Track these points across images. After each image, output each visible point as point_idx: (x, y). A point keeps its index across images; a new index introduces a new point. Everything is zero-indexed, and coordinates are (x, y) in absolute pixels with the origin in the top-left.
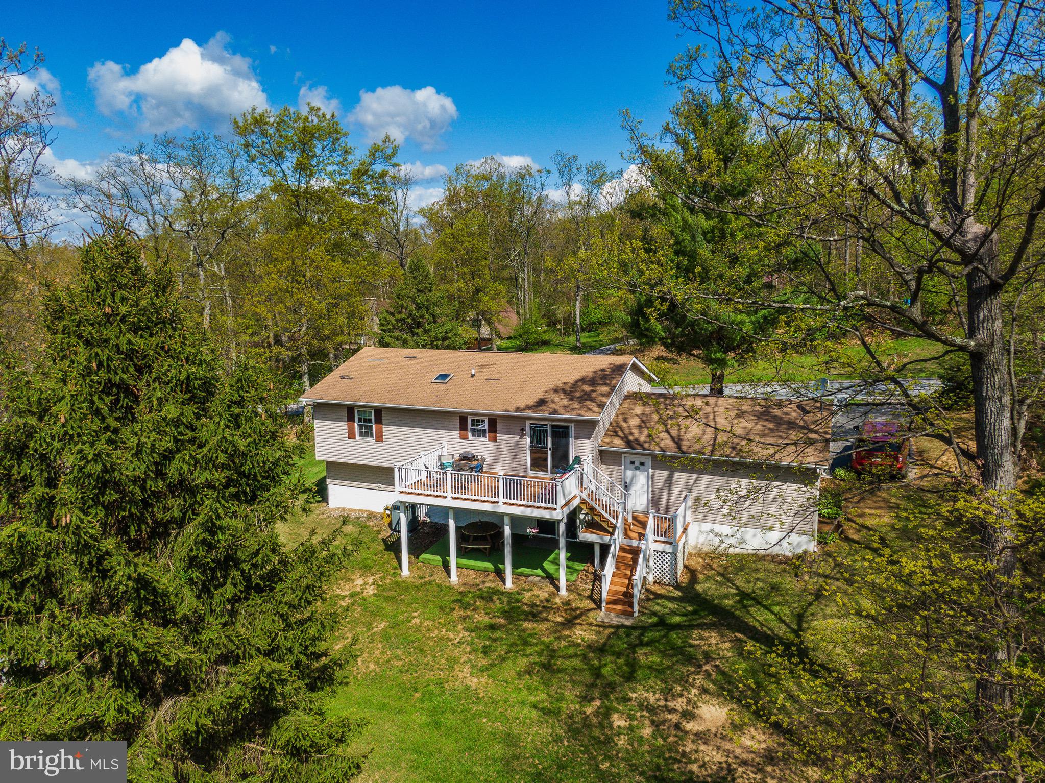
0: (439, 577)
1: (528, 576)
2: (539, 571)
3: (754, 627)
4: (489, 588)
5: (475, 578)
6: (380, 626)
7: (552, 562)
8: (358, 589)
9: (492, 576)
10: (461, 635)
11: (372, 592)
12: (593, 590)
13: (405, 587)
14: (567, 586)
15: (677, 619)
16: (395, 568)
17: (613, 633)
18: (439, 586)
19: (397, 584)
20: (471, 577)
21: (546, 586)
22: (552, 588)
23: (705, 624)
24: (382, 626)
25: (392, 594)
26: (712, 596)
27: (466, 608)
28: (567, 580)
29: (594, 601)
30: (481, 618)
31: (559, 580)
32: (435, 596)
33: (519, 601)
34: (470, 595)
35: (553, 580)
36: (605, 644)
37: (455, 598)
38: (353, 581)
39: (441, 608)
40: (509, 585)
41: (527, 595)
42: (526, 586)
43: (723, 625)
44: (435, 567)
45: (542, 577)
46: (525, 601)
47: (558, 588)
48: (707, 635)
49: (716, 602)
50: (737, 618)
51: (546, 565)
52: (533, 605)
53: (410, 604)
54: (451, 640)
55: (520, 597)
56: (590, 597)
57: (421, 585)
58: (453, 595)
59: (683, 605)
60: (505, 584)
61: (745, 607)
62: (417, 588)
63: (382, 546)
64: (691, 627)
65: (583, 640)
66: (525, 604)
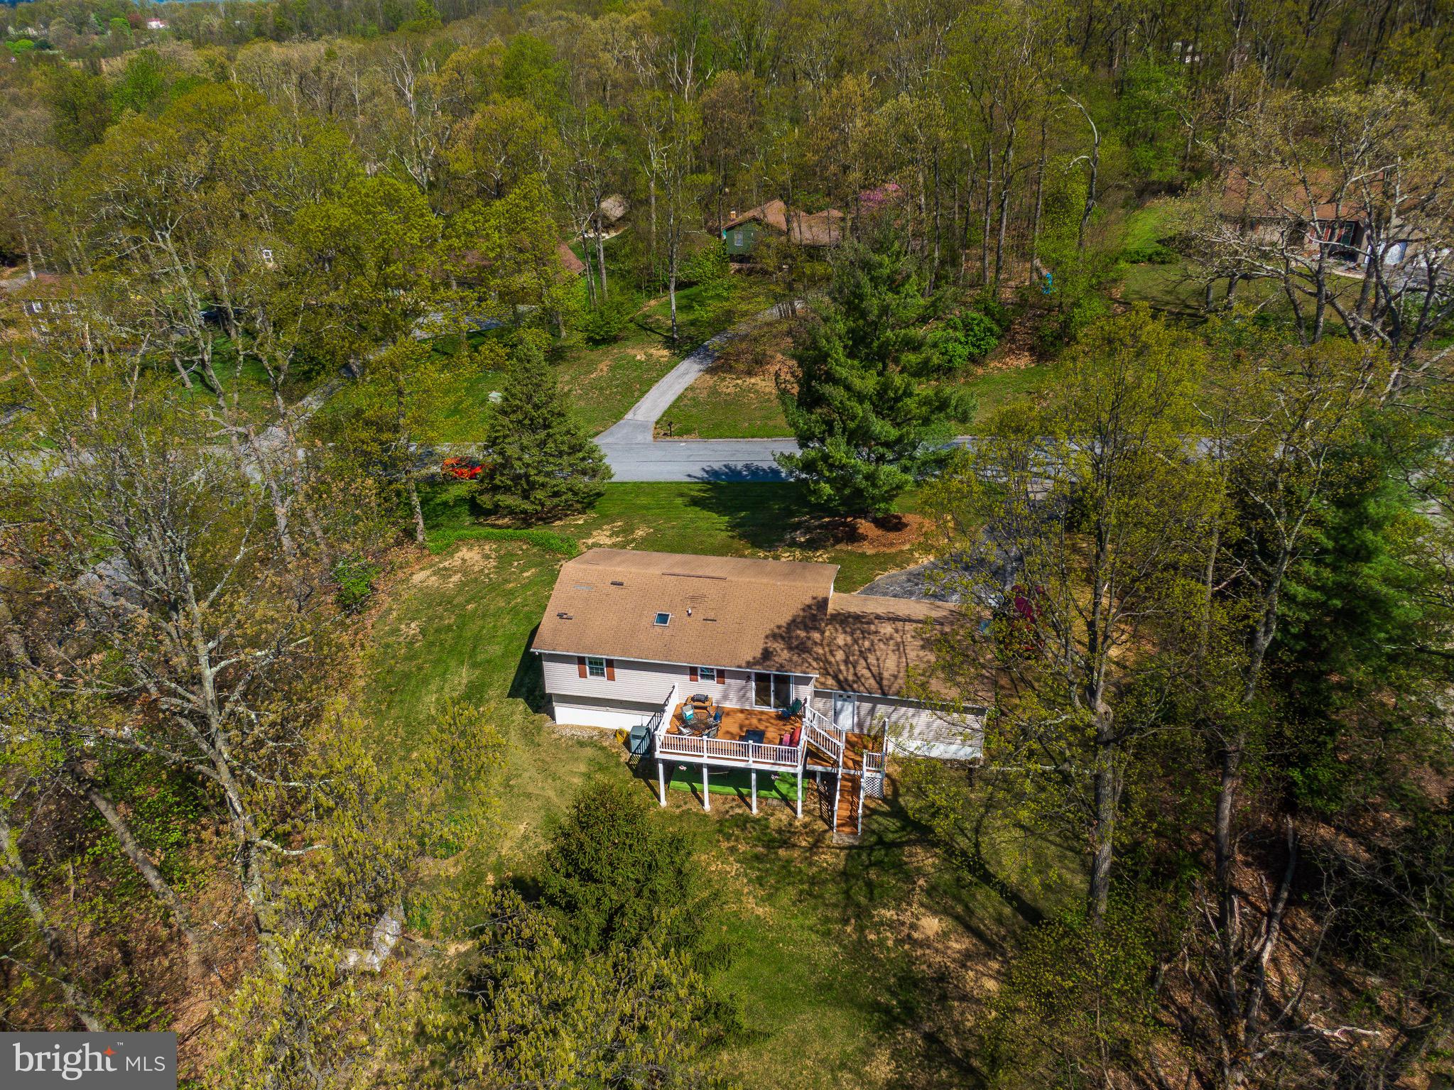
0: (693, 805)
1: (766, 799)
2: (774, 793)
4: (739, 814)
5: (723, 803)
9: (739, 802)
10: (735, 868)
12: (821, 809)
15: (892, 837)
17: (848, 855)
18: (694, 816)
20: (719, 802)
21: (786, 810)
22: (791, 812)
23: (912, 841)
26: (912, 810)
27: (728, 839)
29: (825, 821)
30: (745, 849)
31: (796, 805)
33: (768, 828)
34: (727, 824)
35: (790, 804)
36: (845, 868)
37: (716, 828)
39: (708, 840)
40: (756, 811)
41: (773, 820)
42: (770, 811)
43: (924, 841)
44: (685, 793)
45: (778, 800)
46: (772, 827)
47: (795, 811)
48: (915, 851)
49: (916, 816)
50: (933, 833)
52: (781, 831)
55: (768, 823)
56: (822, 817)
57: (682, 815)
58: (712, 825)
59: (894, 820)
60: (752, 811)
62: (680, 819)
63: (629, 772)
64: (902, 844)
65: (828, 864)
66: (774, 831)
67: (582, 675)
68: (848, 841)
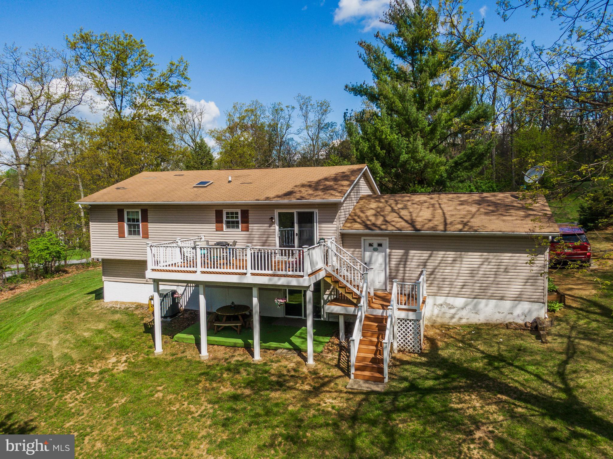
0: (190, 354)
1: (276, 349)
2: (287, 345)
3: (516, 387)
4: (238, 361)
5: (225, 353)
6: (121, 401)
7: (299, 337)
8: (110, 366)
9: (241, 351)
10: (203, 408)
11: (122, 369)
12: (339, 359)
13: (157, 363)
14: (314, 356)
15: (430, 383)
16: (151, 347)
17: (363, 400)
18: (190, 362)
19: (149, 361)
20: (221, 352)
21: (294, 357)
22: (299, 359)
23: (461, 387)
24: (123, 401)
25: (142, 370)
26: (458, 359)
27: (212, 380)
28: (314, 352)
29: (342, 369)
30: (226, 390)
31: (306, 351)
32: (184, 371)
33: (266, 372)
34: (218, 368)
35: (300, 352)
36: (357, 411)
37: (203, 371)
38: (107, 359)
39: (186, 381)
40: (257, 357)
41: (275, 366)
42: (274, 357)
43: (481, 387)
44: (188, 345)
45: (289, 350)
46: (272, 371)
47: (305, 359)
48: (467, 398)
49: (465, 365)
50: (493, 380)
51: (294, 339)
52: (280, 375)
53: (156, 379)
54: (191, 413)
55: (267, 368)
56: (338, 366)
57: (172, 361)
58: (201, 369)
59: (433, 369)
60: (253, 357)
61: (497, 368)
62: (167, 364)
63: (143, 329)
64: (447, 390)
65: (333, 408)
66: (273, 375)
67: (121, 235)
68: (365, 387)
